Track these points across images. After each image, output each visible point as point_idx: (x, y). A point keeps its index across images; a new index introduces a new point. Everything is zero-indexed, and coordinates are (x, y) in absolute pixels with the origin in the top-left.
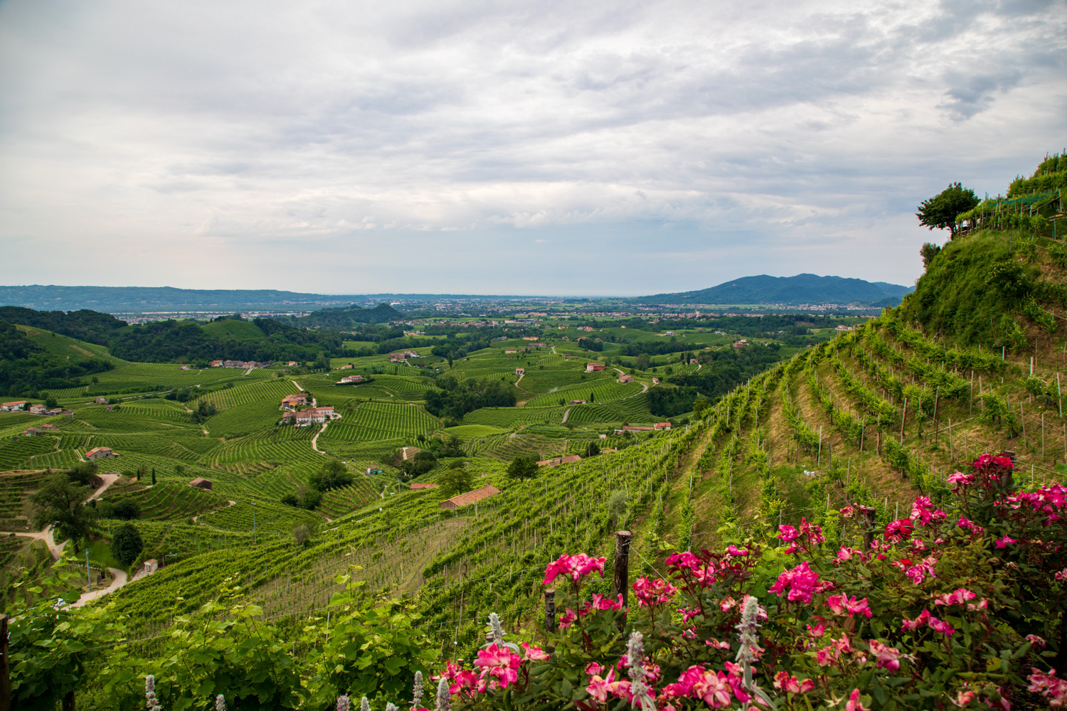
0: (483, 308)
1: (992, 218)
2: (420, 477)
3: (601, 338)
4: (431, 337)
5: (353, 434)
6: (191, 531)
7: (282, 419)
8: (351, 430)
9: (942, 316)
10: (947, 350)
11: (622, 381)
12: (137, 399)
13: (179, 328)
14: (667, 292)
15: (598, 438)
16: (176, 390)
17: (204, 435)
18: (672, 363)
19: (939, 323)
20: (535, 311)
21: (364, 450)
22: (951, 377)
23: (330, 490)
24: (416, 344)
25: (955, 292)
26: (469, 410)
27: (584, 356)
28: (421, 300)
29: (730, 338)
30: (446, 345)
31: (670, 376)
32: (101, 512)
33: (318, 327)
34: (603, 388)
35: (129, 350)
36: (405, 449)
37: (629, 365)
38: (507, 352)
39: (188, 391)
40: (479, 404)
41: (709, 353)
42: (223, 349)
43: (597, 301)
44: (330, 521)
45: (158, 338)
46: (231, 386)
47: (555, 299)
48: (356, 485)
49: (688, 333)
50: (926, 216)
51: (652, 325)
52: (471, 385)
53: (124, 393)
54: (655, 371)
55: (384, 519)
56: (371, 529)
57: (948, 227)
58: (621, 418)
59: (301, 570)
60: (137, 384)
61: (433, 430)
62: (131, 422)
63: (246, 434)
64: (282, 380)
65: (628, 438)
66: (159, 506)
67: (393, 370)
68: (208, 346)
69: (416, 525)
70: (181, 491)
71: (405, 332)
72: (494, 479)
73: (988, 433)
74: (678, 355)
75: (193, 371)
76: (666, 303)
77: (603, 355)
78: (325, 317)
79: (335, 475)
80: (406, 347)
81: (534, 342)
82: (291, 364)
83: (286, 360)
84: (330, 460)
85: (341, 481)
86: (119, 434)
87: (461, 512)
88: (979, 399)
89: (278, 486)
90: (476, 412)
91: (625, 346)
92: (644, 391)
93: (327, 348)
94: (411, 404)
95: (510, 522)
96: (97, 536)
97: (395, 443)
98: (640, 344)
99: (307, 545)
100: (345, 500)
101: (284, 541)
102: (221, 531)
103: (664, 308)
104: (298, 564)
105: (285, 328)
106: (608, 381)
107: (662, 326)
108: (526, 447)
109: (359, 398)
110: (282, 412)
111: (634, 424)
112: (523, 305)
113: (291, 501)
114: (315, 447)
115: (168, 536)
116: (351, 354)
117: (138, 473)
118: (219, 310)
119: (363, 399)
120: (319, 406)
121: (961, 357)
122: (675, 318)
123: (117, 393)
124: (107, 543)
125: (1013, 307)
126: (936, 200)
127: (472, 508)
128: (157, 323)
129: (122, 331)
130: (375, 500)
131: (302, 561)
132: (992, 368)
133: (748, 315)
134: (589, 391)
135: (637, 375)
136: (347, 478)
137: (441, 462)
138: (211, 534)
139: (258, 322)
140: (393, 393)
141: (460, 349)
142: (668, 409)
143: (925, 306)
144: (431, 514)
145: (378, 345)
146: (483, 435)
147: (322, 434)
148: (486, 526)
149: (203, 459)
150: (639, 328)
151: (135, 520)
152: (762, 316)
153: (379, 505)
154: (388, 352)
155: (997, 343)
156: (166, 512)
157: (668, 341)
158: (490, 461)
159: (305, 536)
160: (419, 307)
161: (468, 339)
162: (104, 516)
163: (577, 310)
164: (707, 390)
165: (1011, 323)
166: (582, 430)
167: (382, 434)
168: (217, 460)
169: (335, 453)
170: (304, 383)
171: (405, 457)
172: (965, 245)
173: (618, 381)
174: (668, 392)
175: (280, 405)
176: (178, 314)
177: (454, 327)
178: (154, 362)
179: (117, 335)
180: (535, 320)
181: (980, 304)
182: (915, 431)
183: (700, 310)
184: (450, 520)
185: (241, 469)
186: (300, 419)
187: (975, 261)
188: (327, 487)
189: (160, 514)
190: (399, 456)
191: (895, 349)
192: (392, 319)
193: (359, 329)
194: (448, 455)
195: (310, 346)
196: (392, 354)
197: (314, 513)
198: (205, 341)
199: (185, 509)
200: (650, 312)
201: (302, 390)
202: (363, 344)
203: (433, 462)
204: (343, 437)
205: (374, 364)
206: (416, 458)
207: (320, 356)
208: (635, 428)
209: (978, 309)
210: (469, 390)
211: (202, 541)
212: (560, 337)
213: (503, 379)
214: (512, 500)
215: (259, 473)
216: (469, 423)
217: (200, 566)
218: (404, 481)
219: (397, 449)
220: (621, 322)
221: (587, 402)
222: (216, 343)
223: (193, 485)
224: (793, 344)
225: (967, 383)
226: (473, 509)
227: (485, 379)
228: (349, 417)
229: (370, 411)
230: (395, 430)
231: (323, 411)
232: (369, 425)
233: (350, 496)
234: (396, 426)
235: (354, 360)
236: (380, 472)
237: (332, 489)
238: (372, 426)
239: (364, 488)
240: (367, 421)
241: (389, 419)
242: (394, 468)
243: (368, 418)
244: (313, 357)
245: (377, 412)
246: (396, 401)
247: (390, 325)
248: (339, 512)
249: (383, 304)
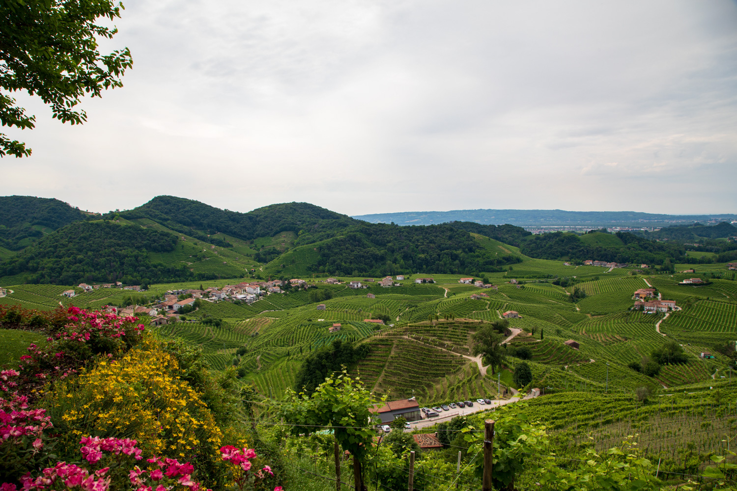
5: (691, 324)
6: (563, 375)
7: (633, 306)
8: (688, 320)
12: (535, 282)
13: (564, 237)
16: (560, 279)
17: (576, 311)
21: (699, 338)
23: (667, 364)
32: (509, 352)
33: (666, 239)
35: (532, 250)
39: (568, 280)
42: (593, 253)
44: (665, 388)
45: (550, 243)
46: (597, 279)
48: (690, 364)
53: (527, 278)
55: (713, 397)
56: (702, 402)
59: (640, 420)
60: (535, 272)
62: (530, 297)
63: (606, 314)
64: (635, 278)
66: (544, 354)
67: (731, 277)
68: (583, 250)
70: (558, 347)
75: (572, 266)
78: (672, 232)
79: (672, 354)
82: (643, 266)
83: (639, 263)
84: (670, 341)
85: (678, 359)
86: (522, 304)
89: (626, 355)
96: (506, 366)
97: (729, 336)
99: (646, 402)
100: (680, 374)
101: (628, 395)
102: (583, 379)
104: (637, 415)
105: (640, 240)
109: (698, 296)
110: (634, 301)
113: (636, 367)
114: (658, 330)
115: (548, 375)
116: (693, 261)
117: (533, 330)
118: (592, 226)
119: (701, 297)
120: (663, 299)
123: (523, 278)
124: (511, 371)
128: (550, 233)
129: (529, 238)
130: (706, 379)
131: (641, 414)
136: (683, 358)
138: (576, 379)
139: (619, 234)
140: (729, 295)
145: (717, 256)
147: (664, 320)
149: (574, 327)
151: (528, 361)
153: (710, 384)
154: (726, 261)
156: (548, 358)
159: (645, 396)
162: (510, 354)
167: (717, 327)
168: (584, 329)
169: (674, 337)
170: (651, 281)
175: (633, 295)
176: (564, 228)
178: (547, 259)
179: (525, 240)
185: (600, 338)
186: (647, 308)
188: (665, 362)
189: (544, 359)
190: (732, 347)
192: (732, 235)
193: (701, 242)
195: (658, 254)
196: (730, 263)
197: (653, 379)
198: (581, 247)
199: (560, 359)
201: (650, 286)
202: (703, 254)
204: (682, 326)
205: (713, 271)
207: (667, 261)
211: (569, 383)
215: (613, 343)
217: (567, 400)
218: (734, 368)
219: (730, 342)
222: (588, 248)
223: (567, 344)
228: (687, 311)
229: (707, 308)
230: (729, 325)
231: (667, 304)
232: (705, 318)
233: (684, 372)
234: (730, 323)
235: (695, 267)
236: (713, 357)
237: (669, 364)
238: (708, 320)
239: (697, 367)
240: (704, 314)
241: (725, 316)
242: (726, 356)
243: (704, 313)
244: (660, 262)
245: (713, 309)
246: (732, 302)
247: (729, 239)
248: (674, 383)
249: (724, 222)
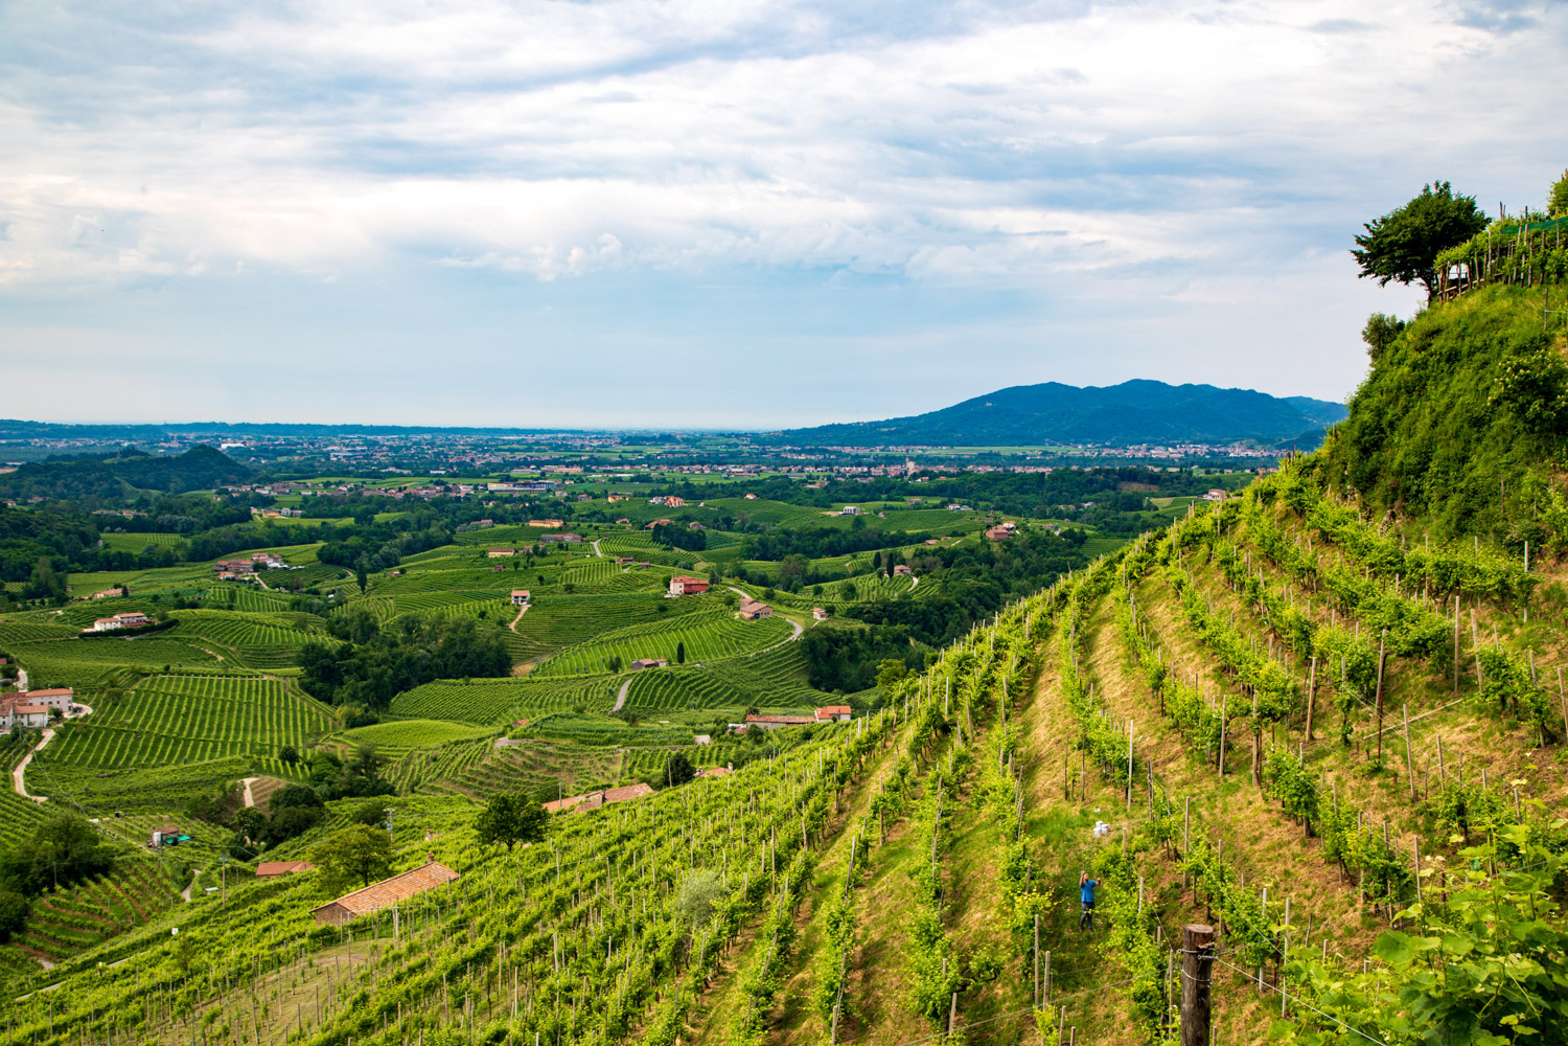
0: (437, 455)
1: (1510, 259)
2: (282, 846)
3: (701, 521)
4: (317, 523)
5: (121, 752)
9: (1399, 473)
10: (1409, 548)
11: (747, 615)
14: (845, 422)
15: (693, 743)
18: (856, 574)
19: (1394, 490)
20: (556, 462)
21: (146, 789)
22: (1414, 609)
23: (52, 891)
24: (280, 538)
25: (1428, 421)
26: (405, 686)
27: (665, 562)
28: (293, 438)
29: (981, 519)
30: (352, 541)
31: (851, 604)
33: (37, 499)
34: (705, 632)
36: (248, 781)
37: (762, 581)
38: (492, 555)
40: (426, 673)
41: (934, 553)
43: (693, 440)
44: (49, 966)
47: (599, 434)
48: (121, 873)
49: (891, 508)
50: (1373, 256)
51: (812, 491)
52: (409, 631)
54: (818, 591)
56: (144, 982)
57: (1420, 280)
58: (743, 698)
61: (319, 734)
65: (759, 742)
67: (225, 600)
69: (249, 967)
71: (254, 511)
72: (450, 847)
73: (1491, 734)
74: (868, 556)
76: (843, 445)
77: (708, 559)
78: (56, 477)
79: (66, 853)
80: (258, 544)
81: (552, 530)
84: (61, 813)
85: (82, 866)
87: (361, 929)
88: (1472, 660)
90: (419, 691)
91: (756, 537)
92: (793, 638)
93: (59, 548)
94: (268, 676)
95: (468, 951)
97: (226, 770)
98: (787, 533)
100: (91, 912)
103: (839, 454)
106: (715, 616)
107: (835, 493)
108: (532, 768)
109: (138, 666)
111: (772, 710)
112: (530, 449)
114: (20, 787)
116: (124, 563)
119: (147, 667)
120: (34, 687)
121: (1437, 565)
122: (863, 475)
125: (1550, 454)
126: (1395, 220)
127: (385, 921)
130: (166, 908)
132: (1504, 590)
133: (1019, 470)
134: (674, 639)
135: (780, 602)
136: (98, 859)
137: (335, 810)
140: (223, 652)
141: (385, 549)
142: (848, 675)
143: (1366, 452)
144: (293, 938)
145: (189, 542)
146: (434, 744)
147: (40, 754)
148: (413, 961)
150: (783, 498)
152: (1047, 470)
153: (172, 922)
154: (212, 558)
155: (1515, 532)
157: (847, 526)
158: (450, 803)
160: (289, 453)
161: (403, 525)
163: (650, 460)
164: (932, 633)
165: (1544, 487)
166: (657, 727)
167: (194, 749)
169: (73, 800)
171: (249, 801)
172: (1451, 320)
173: (737, 615)
174: (847, 639)
177: (370, 500)
180: (556, 482)
181: (1480, 448)
182: (1336, 728)
183: (917, 460)
184: (333, 951)
187: (1471, 354)
188: (45, 883)
190: (233, 799)
191: (1301, 546)
192: (225, 482)
193: (143, 503)
194: (351, 793)
195: (14, 546)
196: (223, 562)
200: (809, 463)
202: (151, 538)
203: (315, 809)
204: (95, 761)
205: (179, 587)
206: (275, 803)
207: (42, 568)
208: (773, 720)
209: (1474, 459)
210: (405, 641)
212: (613, 519)
213: (483, 615)
214: (481, 896)
216: (404, 716)
218: (244, 858)
219: (229, 783)
220: (745, 487)
221: (670, 663)
224: (1114, 530)
225: (1447, 622)
226: (390, 921)
227: (441, 616)
228: (111, 712)
229: (165, 695)
230: (227, 737)
231: (46, 700)
232: (162, 728)
233: (104, 903)
234: (228, 730)
235: (128, 578)
236: (185, 838)
237: (58, 887)
238: (171, 731)
239: (141, 878)
240: (157, 718)
241: (213, 713)
242: (221, 828)
243: (159, 712)
244: (23, 572)
245: (182, 698)
246: (230, 671)
247: (219, 494)
248: (75, 944)
249: (203, 446)
